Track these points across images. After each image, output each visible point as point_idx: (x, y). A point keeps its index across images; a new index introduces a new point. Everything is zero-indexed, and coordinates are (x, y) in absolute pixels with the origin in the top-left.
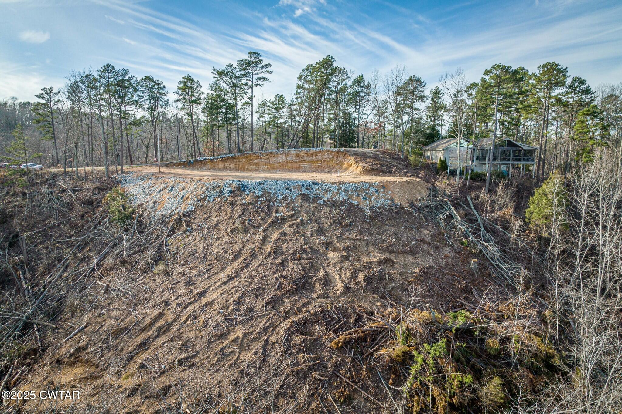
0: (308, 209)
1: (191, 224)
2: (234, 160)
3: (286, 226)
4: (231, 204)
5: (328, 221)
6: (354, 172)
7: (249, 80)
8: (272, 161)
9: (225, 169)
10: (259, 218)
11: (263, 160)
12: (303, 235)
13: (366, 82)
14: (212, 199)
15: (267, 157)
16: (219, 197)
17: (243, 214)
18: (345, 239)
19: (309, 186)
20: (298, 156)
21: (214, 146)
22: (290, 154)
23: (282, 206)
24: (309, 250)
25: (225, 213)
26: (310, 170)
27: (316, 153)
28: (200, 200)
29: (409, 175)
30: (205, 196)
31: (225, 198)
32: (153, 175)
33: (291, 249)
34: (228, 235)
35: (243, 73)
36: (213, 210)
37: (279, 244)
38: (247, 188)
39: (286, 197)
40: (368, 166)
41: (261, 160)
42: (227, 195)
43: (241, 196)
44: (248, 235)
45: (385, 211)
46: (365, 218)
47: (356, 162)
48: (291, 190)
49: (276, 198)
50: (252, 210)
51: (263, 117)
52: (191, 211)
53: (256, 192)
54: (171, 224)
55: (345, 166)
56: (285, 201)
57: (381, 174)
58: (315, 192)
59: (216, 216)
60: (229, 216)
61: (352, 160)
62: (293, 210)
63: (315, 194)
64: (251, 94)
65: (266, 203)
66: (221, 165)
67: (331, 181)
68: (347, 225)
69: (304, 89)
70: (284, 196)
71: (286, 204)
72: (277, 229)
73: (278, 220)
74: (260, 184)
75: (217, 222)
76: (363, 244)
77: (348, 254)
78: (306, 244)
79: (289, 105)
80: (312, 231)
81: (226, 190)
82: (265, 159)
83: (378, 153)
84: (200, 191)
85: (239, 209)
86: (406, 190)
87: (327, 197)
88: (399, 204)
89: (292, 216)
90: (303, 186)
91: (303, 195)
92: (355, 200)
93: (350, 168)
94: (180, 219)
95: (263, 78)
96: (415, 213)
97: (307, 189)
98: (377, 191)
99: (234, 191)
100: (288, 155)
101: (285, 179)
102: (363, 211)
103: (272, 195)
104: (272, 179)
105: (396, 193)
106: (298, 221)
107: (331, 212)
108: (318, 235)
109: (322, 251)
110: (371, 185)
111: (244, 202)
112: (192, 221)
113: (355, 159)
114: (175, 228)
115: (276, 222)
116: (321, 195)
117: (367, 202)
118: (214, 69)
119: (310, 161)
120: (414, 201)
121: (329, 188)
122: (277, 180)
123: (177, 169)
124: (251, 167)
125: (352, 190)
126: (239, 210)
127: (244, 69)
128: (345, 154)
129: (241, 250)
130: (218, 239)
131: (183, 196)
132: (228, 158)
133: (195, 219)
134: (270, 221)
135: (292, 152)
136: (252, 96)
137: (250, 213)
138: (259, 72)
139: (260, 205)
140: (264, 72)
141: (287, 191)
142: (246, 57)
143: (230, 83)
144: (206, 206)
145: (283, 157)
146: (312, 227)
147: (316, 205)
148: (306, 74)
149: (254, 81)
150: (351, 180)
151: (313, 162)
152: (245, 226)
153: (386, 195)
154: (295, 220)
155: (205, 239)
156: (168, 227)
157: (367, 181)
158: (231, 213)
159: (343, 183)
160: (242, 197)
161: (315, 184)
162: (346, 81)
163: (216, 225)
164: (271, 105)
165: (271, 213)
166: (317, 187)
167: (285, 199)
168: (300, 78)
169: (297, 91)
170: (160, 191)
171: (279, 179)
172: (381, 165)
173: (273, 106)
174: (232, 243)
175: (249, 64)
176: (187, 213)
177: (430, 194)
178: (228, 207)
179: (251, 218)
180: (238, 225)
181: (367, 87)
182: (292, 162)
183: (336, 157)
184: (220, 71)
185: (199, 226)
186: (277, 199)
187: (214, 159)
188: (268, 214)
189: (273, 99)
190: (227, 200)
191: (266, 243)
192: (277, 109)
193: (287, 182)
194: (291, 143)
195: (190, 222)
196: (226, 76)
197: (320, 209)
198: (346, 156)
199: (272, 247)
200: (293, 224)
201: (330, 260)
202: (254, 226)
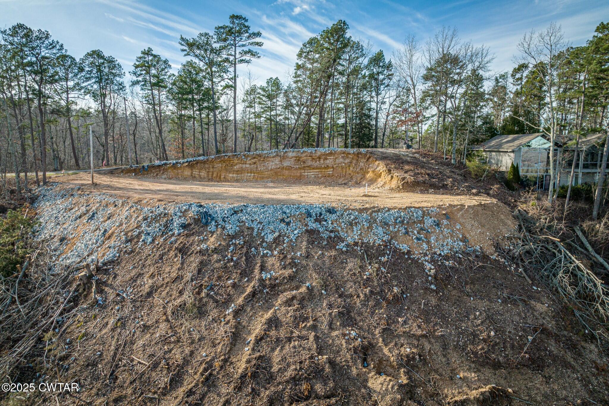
0: (319, 262)
1: (106, 289)
2: (206, 166)
3: (279, 301)
4: (180, 251)
5: (359, 291)
6: (387, 187)
7: (231, 55)
8: (261, 168)
9: (193, 178)
10: (230, 282)
11: (248, 166)
12: (314, 328)
13: (387, 61)
14: (150, 240)
15: (253, 161)
16: (162, 236)
17: (199, 271)
18: (399, 336)
19: (321, 214)
20: (299, 160)
21: (183, 145)
22: (287, 157)
23: (272, 255)
24: (327, 369)
25: (167, 270)
26: (316, 182)
27: (326, 156)
28: (130, 241)
29: (474, 191)
30: (140, 233)
31: (173, 239)
32: (79, 189)
33: (289, 365)
34: (167, 320)
35: (222, 44)
36: (149, 262)
37: (265, 349)
38: (213, 219)
39: (279, 236)
40: (409, 178)
41: (244, 166)
42: (176, 232)
43: (199, 234)
44: (203, 323)
45: (460, 263)
46: (427, 281)
47: (390, 171)
48: (288, 224)
49: (263, 238)
50: (217, 265)
51: (251, 107)
52: (111, 262)
53: (228, 227)
54: (74, 286)
55: (370, 175)
56: (278, 245)
57: (431, 191)
58: (330, 227)
59: (152, 276)
60: (174, 275)
61: (381, 167)
62: (293, 264)
63: (331, 232)
64: (233, 74)
65: (244, 250)
66: (187, 172)
67: (358, 206)
68: (397, 300)
69: (306, 69)
70: (277, 234)
71: (280, 252)
72: (261, 307)
73: (264, 286)
74: (236, 212)
75: (152, 287)
76: (437, 347)
77: (410, 378)
78: (320, 352)
79: (286, 91)
80: (330, 314)
81: (177, 222)
82: (250, 164)
83: (417, 155)
84: (133, 223)
85: (194, 261)
86: (483, 221)
87: (352, 237)
88: (478, 248)
89: (291, 278)
90: (309, 215)
91: (311, 232)
92: (402, 242)
93: (380, 180)
94: (90, 277)
95: (250, 52)
96: (510, 266)
97: (316, 220)
98: (438, 225)
99: (189, 225)
100: (283, 158)
101: (279, 201)
102: (421, 267)
103: (255, 234)
104: (257, 201)
105: (469, 227)
106: (303, 289)
107: (362, 268)
108: (343, 325)
109: (354, 371)
110: (426, 213)
111: (203, 246)
112: (109, 282)
113: (387, 165)
114: (80, 294)
115: (261, 291)
116: (342, 234)
117: (425, 246)
118: (182, 39)
119: (317, 168)
120: (500, 241)
121: (356, 218)
122: (264, 203)
123: (125, 177)
124: (230, 175)
125: (396, 223)
126: (194, 265)
127: (225, 40)
128: (370, 157)
129: (186, 362)
130: (146, 328)
131: (105, 231)
132: (198, 162)
133: (115, 277)
134: (249, 290)
135: (290, 154)
136: (235, 76)
137: (213, 271)
138: (244, 43)
139: (233, 253)
140: (252, 44)
141: (283, 225)
142: (228, 23)
143: (204, 57)
144: (139, 253)
145: (277, 160)
146: (330, 306)
147: (333, 253)
148: (308, 49)
149: (238, 56)
150: (389, 203)
151: (321, 168)
152: (201, 299)
153: (453, 231)
154: (297, 288)
155: (123, 326)
156: (69, 292)
157: (417, 205)
158: (179, 269)
159: (379, 211)
160: (201, 237)
161: (331, 211)
162: (360, 60)
163: (150, 294)
164: (262, 93)
165: (252, 272)
166: (334, 217)
167: (277, 241)
168: (300, 55)
169: (296, 73)
170: (76, 219)
171: (269, 200)
172: (428, 174)
173: (265, 93)
174: (170, 343)
175: (230, 32)
176: (105, 264)
177: (520, 226)
178: (176, 256)
179: (214, 282)
180: (188, 297)
181: (388, 67)
182: (289, 168)
183: (354, 161)
184: (191, 41)
185: (118, 295)
186: (263, 241)
187: (177, 163)
188: (246, 273)
189: (265, 85)
190: (176, 241)
191: (238, 346)
192: (270, 97)
193: (281, 208)
194: (288, 141)
195: (105, 283)
196: (198, 48)
197: (342, 263)
198: (371, 160)
199: (248, 361)
200: (293, 298)
201: (375, 397)
202: (217, 301)
